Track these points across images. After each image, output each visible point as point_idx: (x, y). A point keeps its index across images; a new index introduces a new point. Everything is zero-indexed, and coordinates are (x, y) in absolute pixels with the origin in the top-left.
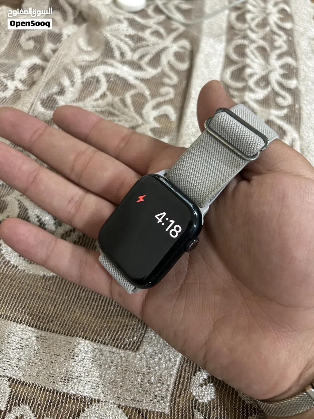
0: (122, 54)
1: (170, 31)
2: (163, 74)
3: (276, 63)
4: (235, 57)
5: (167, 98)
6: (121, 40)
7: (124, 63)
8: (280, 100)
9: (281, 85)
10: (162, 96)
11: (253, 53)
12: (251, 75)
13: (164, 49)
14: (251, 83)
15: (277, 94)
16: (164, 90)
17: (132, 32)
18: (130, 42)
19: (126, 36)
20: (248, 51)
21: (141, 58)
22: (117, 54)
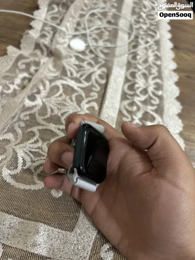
0: (71, 74)
1: (97, 63)
2: (92, 86)
3: (151, 82)
4: (130, 78)
5: (94, 98)
6: (71, 67)
7: (72, 79)
8: (153, 102)
9: (154, 94)
10: (91, 97)
11: (139, 76)
12: (138, 88)
13: (93, 72)
14: (138, 92)
15: (151, 98)
16: (92, 94)
17: (77, 63)
18: (76, 68)
19: (74, 65)
20: (137, 75)
21: (81, 76)
22: (69, 74)
